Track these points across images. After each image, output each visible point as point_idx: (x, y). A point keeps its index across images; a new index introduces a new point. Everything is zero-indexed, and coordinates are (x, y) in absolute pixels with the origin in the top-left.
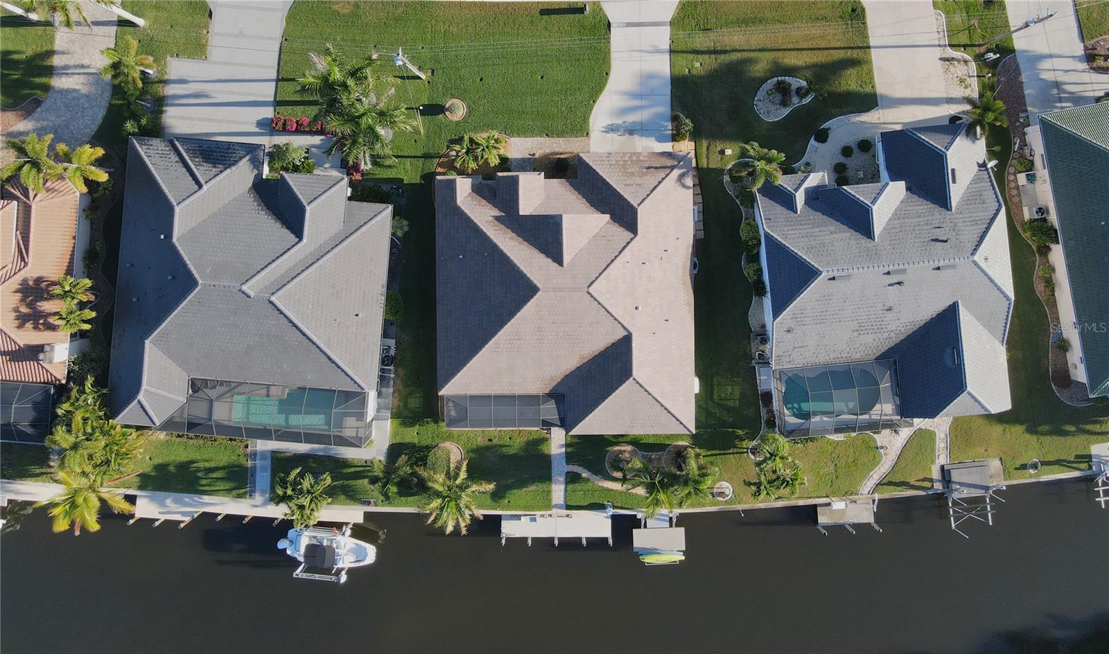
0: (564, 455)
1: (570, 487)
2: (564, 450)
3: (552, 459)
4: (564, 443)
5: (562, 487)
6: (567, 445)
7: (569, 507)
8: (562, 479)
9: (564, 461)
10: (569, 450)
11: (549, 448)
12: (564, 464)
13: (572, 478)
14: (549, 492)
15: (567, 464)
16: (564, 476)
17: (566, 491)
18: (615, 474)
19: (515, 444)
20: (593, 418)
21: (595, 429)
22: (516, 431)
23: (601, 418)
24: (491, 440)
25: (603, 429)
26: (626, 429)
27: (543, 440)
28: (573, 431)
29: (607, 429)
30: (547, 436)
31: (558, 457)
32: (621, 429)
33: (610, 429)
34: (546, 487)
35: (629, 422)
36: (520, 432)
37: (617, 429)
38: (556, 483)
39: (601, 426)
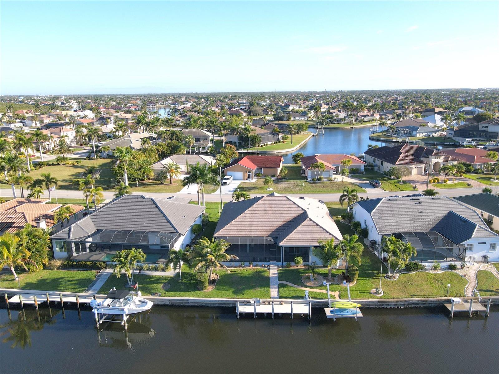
0: (277, 277)
1: (281, 289)
2: (277, 275)
3: (270, 278)
4: (277, 272)
5: (277, 290)
6: (278, 273)
7: (280, 297)
8: (276, 286)
9: (277, 279)
10: (279, 275)
11: (269, 274)
12: (277, 280)
13: (281, 286)
14: (269, 291)
15: (279, 280)
16: (278, 285)
17: (279, 291)
18: (308, 284)
19: (249, 272)
20: (292, 237)
21: (293, 242)
22: (250, 269)
23: (296, 237)
24: (236, 271)
25: (297, 242)
26: (309, 242)
27: (265, 271)
28: (282, 242)
29: (299, 242)
30: (267, 270)
31: (273, 278)
32: (307, 242)
33: (301, 242)
34: (266, 289)
35: (311, 239)
36: (252, 269)
37: (305, 242)
38: (273, 288)
39: (296, 241)
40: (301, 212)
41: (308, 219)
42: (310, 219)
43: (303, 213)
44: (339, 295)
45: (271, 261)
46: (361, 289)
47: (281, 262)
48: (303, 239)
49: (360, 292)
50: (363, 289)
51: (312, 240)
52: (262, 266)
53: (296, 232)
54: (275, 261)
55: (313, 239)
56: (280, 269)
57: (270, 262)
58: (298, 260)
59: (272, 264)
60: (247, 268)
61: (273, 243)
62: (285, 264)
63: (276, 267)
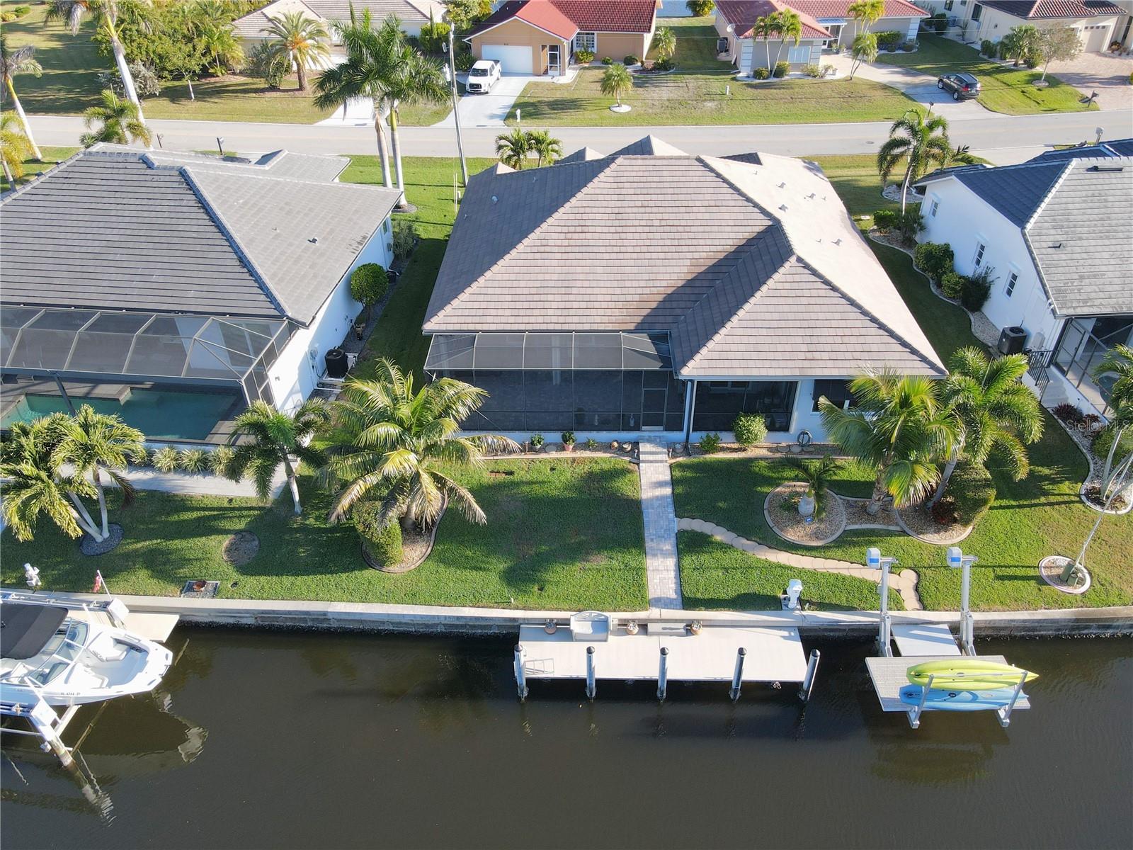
0: (670, 500)
1: (688, 561)
2: (668, 491)
3: (643, 506)
4: (668, 478)
5: (671, 562)
6: (674, 482)
7: (689, 603)
8: (669, 546)
9: (671, 509)
10: (679, 490)
11: (636, 485)
12: (672, 515)
13: (689, 544)
14: (640, 571)
15: (679, 514)
16: (673, 540)
17: (679, 569)
18: (792, 535)
19: (562, 478)
20: (729, 339)
21: (736, 364)
22: (566, 460)
23: (745, 340)
24: (511, 473)
25: (751, 364)
26: (800, 364)
27: (623, 472)
28: (691, 364)
29: (759, 364)
30: (631, 467)
31: (656, 504)
32: (790, 364)
33: (767, 364)
34: (630, 558)
35: (804, 348)
36: (574, 460)
37: (782, 364)
38: (654, 555)
39: (747, 356)
40: (762, 223)
41: (793, 259)
42: (800, 260)
43: (769, 230)
44: (917, 590)
45: (644, 428)
46: (999, 561)
47: (682, 430)
48: (772, 348)
49: (999, 572)
50: (1009, 561)
51: (809, 355)
52: (607, 447)
53: (748, 316)
54: (661, 428)
55: (812, 348)
56: (680, 459)
57: (639, 429)
58: (749, 431)
59: (649, 441)
60: (554, 454)
61: (656, 366)
62: (696, 437)
63: (665, 453)
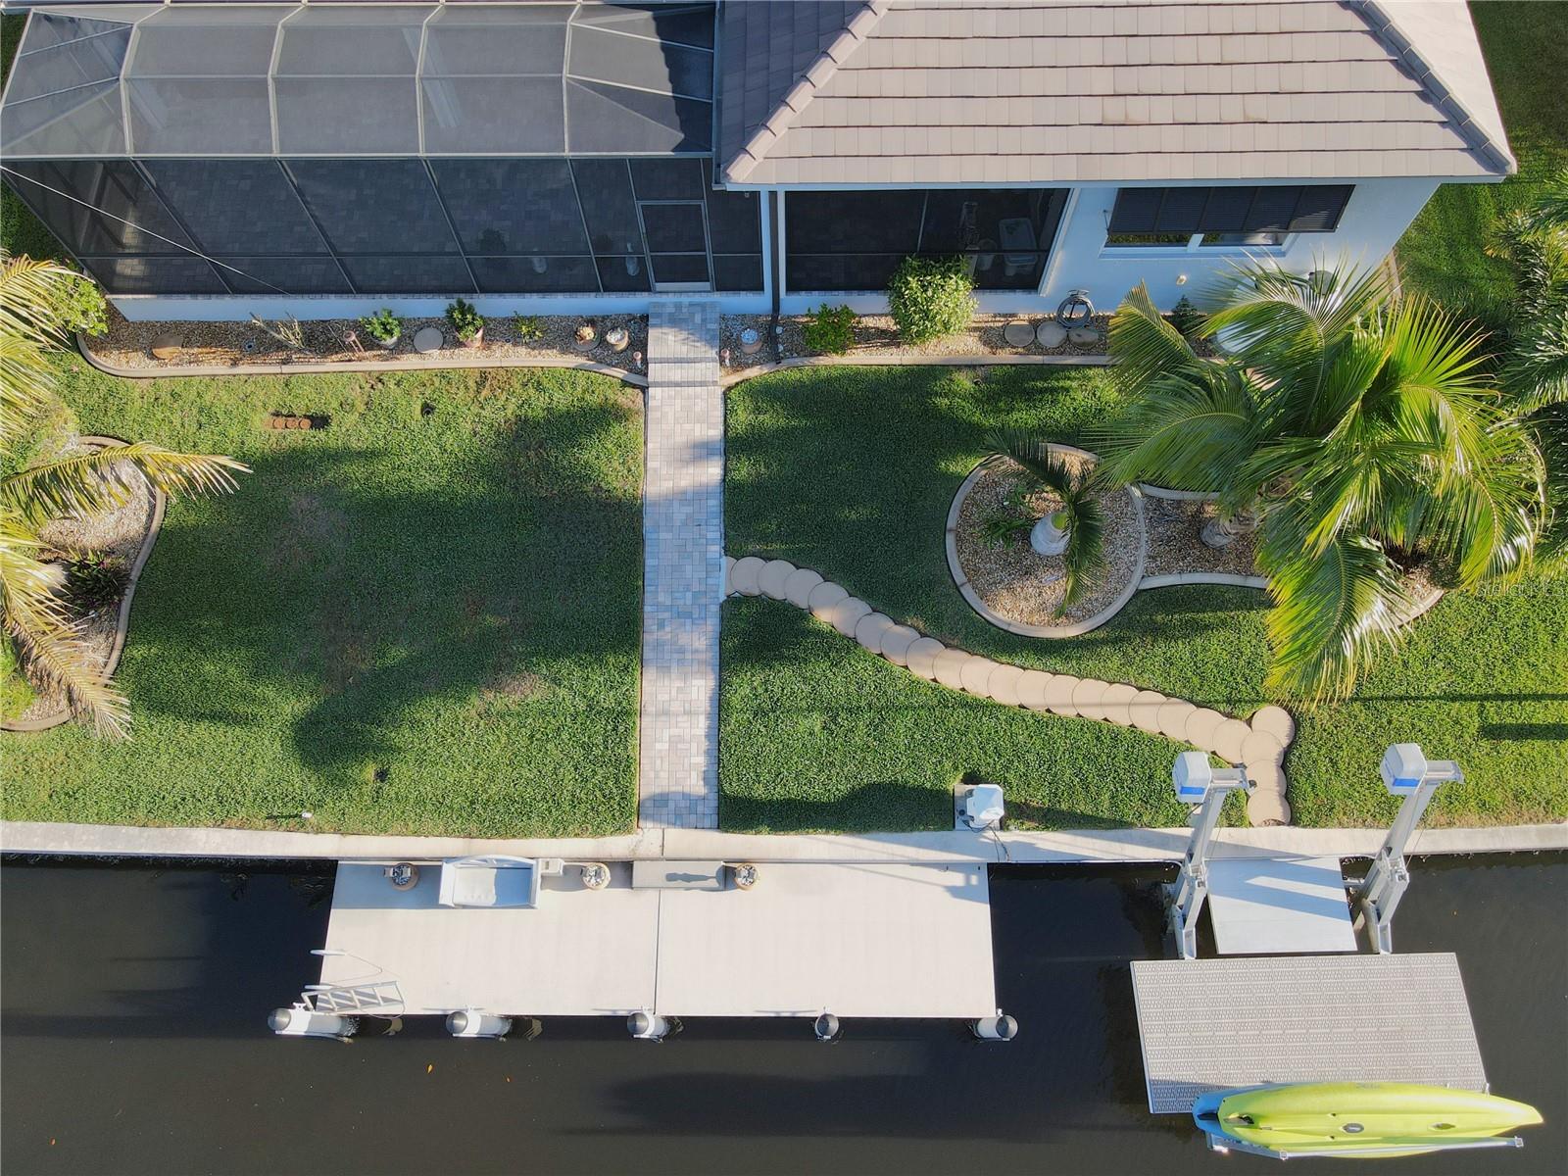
0: (715, 504)
2: (713, 471)
3: (648, 523)
4: (716, 432)
5: (701, 688)
7: (733, 812)
8: (702, 639)
12: (715, 549)
14: (622, 718)
15: (734, 549)
16: (712, 625)
17: (721, 708)
18: (1009, 611)
19: (449, 438)
22: (464, 374)
24: (320, 421)
27: (604, 417)
28: (762, 144)
29: (963, 140)
31: (681, 513)
36: (484, 377)
38: (664, 669)
39: (928, 112)
44: (1284, 766)
45: (660, 286)
46: (1502, 683)
47: (760, 288)
54: (707, 285)
56: (753, 373)
57: (648, 289)
59: (675, 321)
60: (436, 359)
62: (801, 305)
63: (713, 360)
